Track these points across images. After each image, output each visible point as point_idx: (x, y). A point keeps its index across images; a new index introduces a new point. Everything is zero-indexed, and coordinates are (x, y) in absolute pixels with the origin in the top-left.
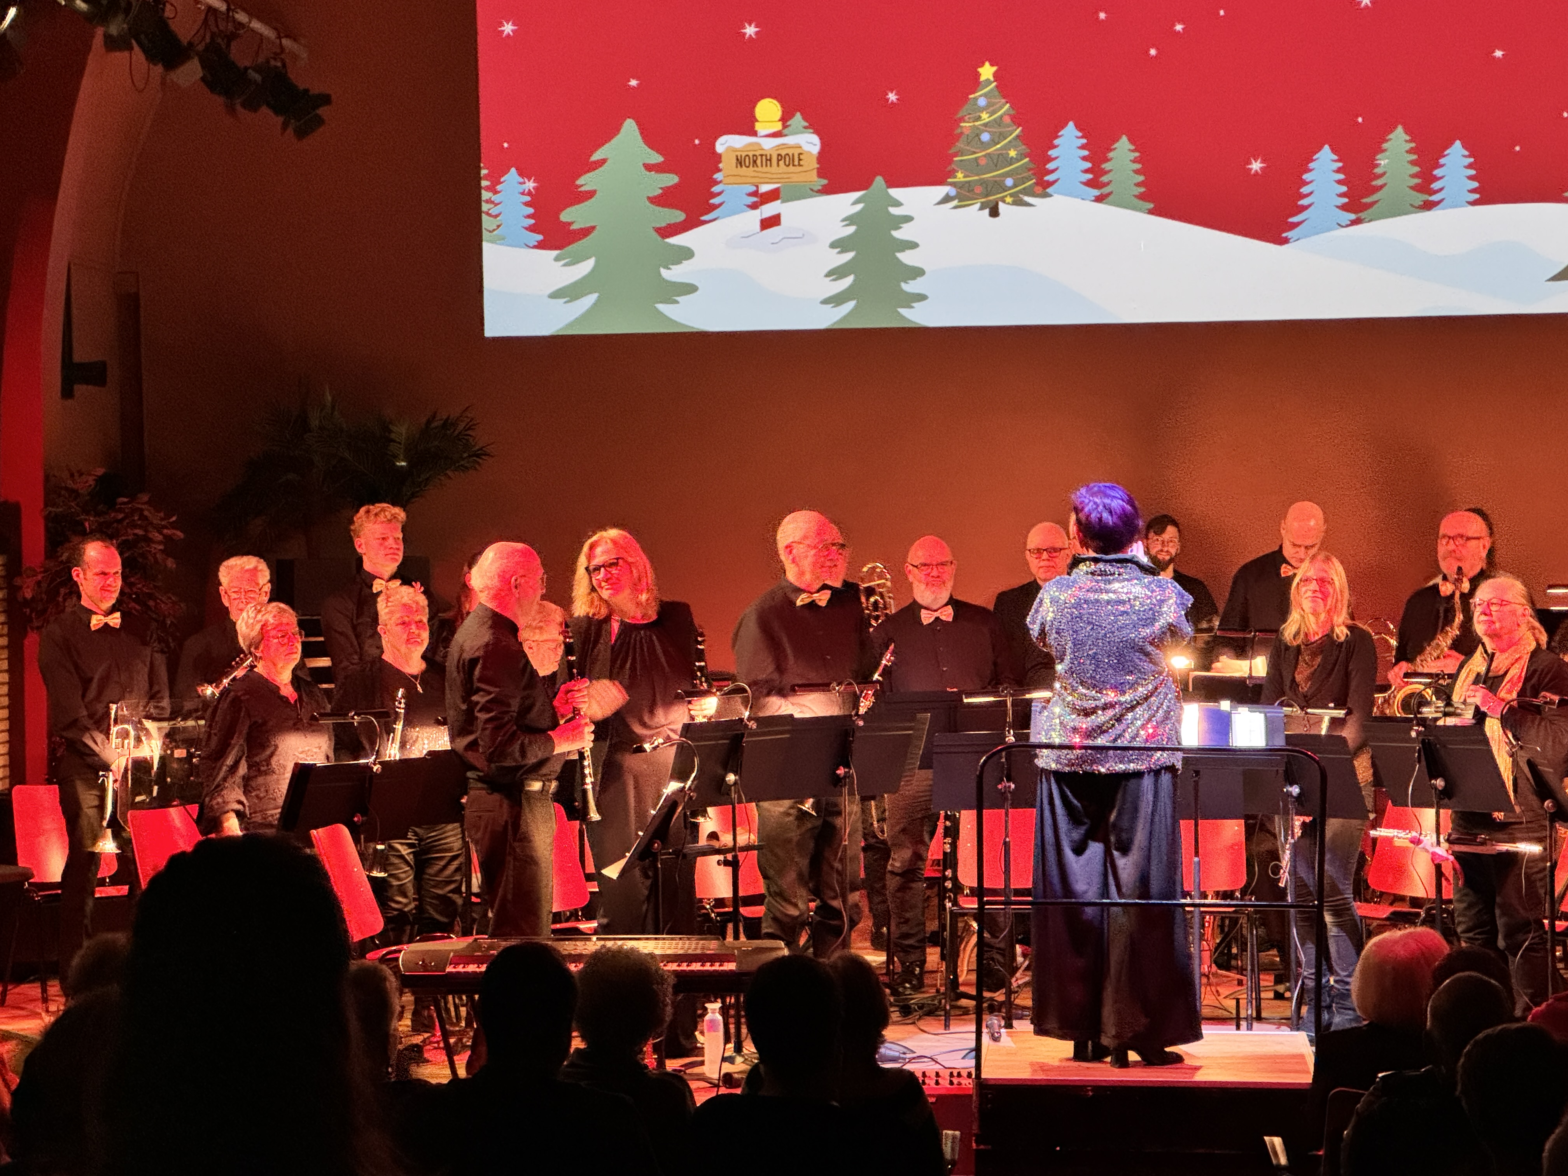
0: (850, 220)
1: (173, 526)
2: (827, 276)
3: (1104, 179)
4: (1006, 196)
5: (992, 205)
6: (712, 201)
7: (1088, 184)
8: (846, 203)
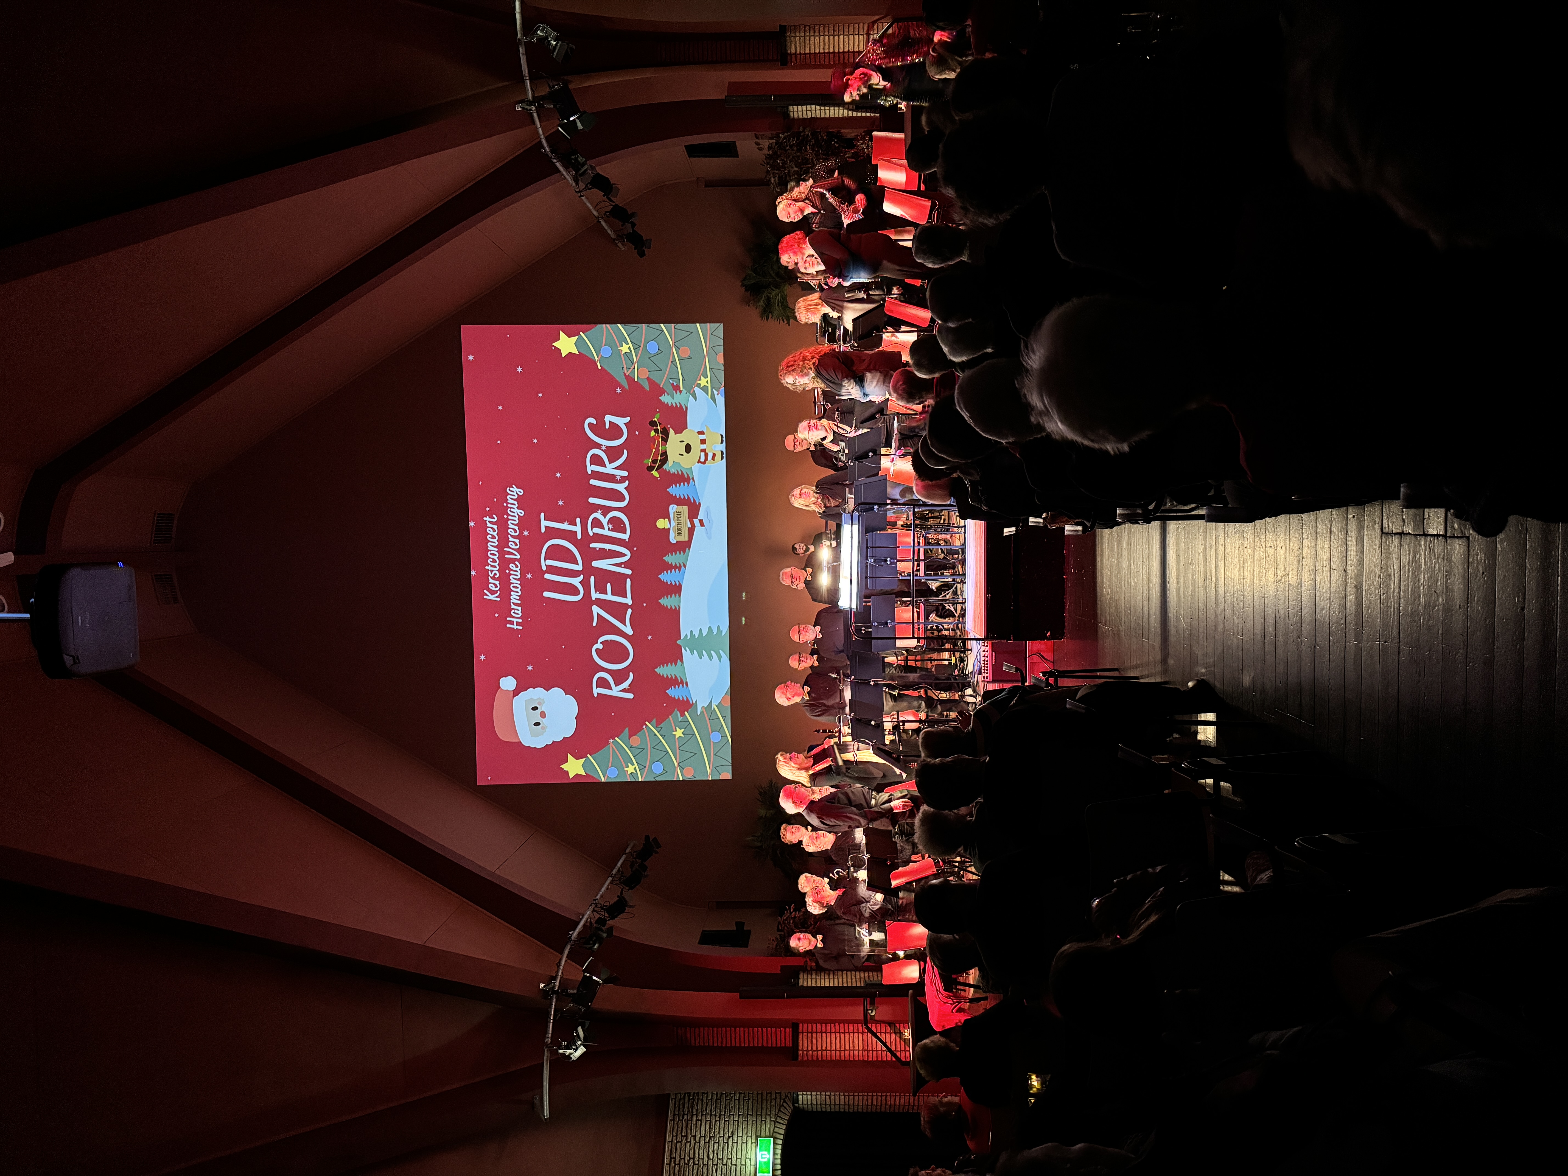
0: (692, 653)
1: (790, 908)
2: (711, 660)
3: (678, 565)
6: (685, 700)
7: (680, 570)
8: (686, 653)
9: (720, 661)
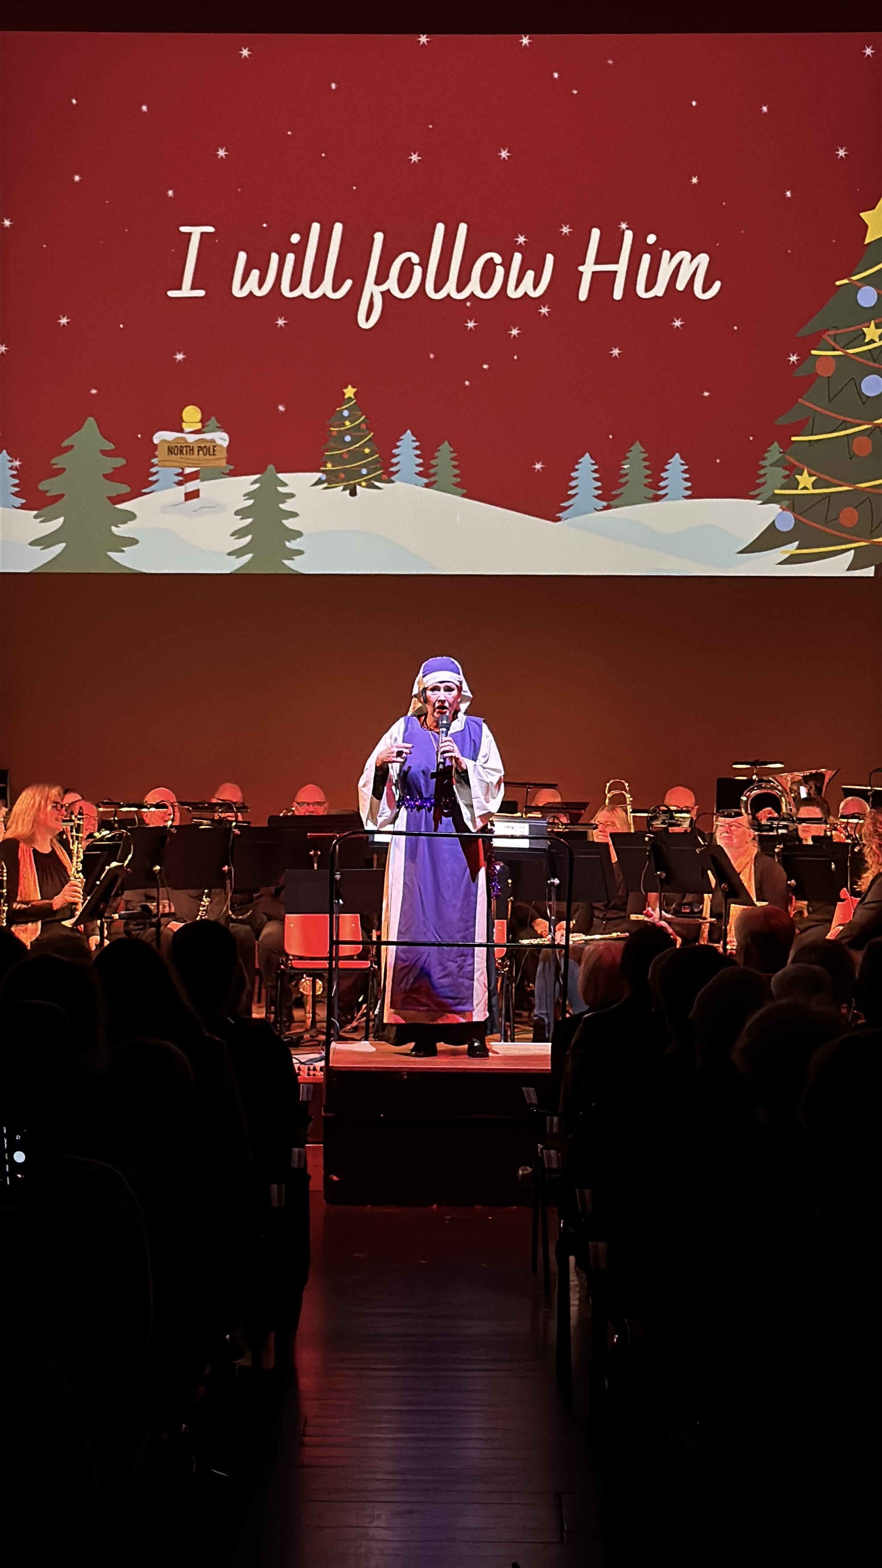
0: (249, 495)
2: (232, 535)
3: (432, 471)
4: (361, 481)
5: (352, 487)
6: (150, 479)
7: (420, 474)
8: (247, 483)
9: (230, 554)
